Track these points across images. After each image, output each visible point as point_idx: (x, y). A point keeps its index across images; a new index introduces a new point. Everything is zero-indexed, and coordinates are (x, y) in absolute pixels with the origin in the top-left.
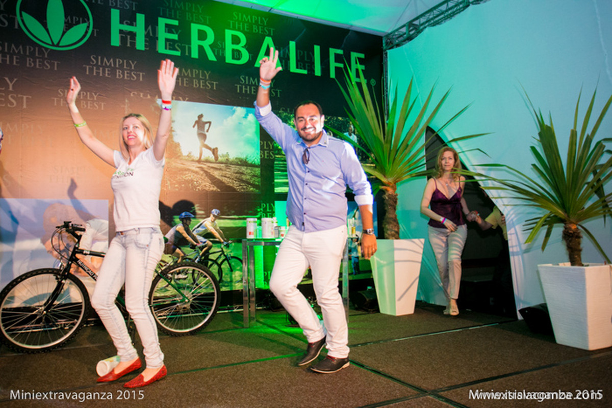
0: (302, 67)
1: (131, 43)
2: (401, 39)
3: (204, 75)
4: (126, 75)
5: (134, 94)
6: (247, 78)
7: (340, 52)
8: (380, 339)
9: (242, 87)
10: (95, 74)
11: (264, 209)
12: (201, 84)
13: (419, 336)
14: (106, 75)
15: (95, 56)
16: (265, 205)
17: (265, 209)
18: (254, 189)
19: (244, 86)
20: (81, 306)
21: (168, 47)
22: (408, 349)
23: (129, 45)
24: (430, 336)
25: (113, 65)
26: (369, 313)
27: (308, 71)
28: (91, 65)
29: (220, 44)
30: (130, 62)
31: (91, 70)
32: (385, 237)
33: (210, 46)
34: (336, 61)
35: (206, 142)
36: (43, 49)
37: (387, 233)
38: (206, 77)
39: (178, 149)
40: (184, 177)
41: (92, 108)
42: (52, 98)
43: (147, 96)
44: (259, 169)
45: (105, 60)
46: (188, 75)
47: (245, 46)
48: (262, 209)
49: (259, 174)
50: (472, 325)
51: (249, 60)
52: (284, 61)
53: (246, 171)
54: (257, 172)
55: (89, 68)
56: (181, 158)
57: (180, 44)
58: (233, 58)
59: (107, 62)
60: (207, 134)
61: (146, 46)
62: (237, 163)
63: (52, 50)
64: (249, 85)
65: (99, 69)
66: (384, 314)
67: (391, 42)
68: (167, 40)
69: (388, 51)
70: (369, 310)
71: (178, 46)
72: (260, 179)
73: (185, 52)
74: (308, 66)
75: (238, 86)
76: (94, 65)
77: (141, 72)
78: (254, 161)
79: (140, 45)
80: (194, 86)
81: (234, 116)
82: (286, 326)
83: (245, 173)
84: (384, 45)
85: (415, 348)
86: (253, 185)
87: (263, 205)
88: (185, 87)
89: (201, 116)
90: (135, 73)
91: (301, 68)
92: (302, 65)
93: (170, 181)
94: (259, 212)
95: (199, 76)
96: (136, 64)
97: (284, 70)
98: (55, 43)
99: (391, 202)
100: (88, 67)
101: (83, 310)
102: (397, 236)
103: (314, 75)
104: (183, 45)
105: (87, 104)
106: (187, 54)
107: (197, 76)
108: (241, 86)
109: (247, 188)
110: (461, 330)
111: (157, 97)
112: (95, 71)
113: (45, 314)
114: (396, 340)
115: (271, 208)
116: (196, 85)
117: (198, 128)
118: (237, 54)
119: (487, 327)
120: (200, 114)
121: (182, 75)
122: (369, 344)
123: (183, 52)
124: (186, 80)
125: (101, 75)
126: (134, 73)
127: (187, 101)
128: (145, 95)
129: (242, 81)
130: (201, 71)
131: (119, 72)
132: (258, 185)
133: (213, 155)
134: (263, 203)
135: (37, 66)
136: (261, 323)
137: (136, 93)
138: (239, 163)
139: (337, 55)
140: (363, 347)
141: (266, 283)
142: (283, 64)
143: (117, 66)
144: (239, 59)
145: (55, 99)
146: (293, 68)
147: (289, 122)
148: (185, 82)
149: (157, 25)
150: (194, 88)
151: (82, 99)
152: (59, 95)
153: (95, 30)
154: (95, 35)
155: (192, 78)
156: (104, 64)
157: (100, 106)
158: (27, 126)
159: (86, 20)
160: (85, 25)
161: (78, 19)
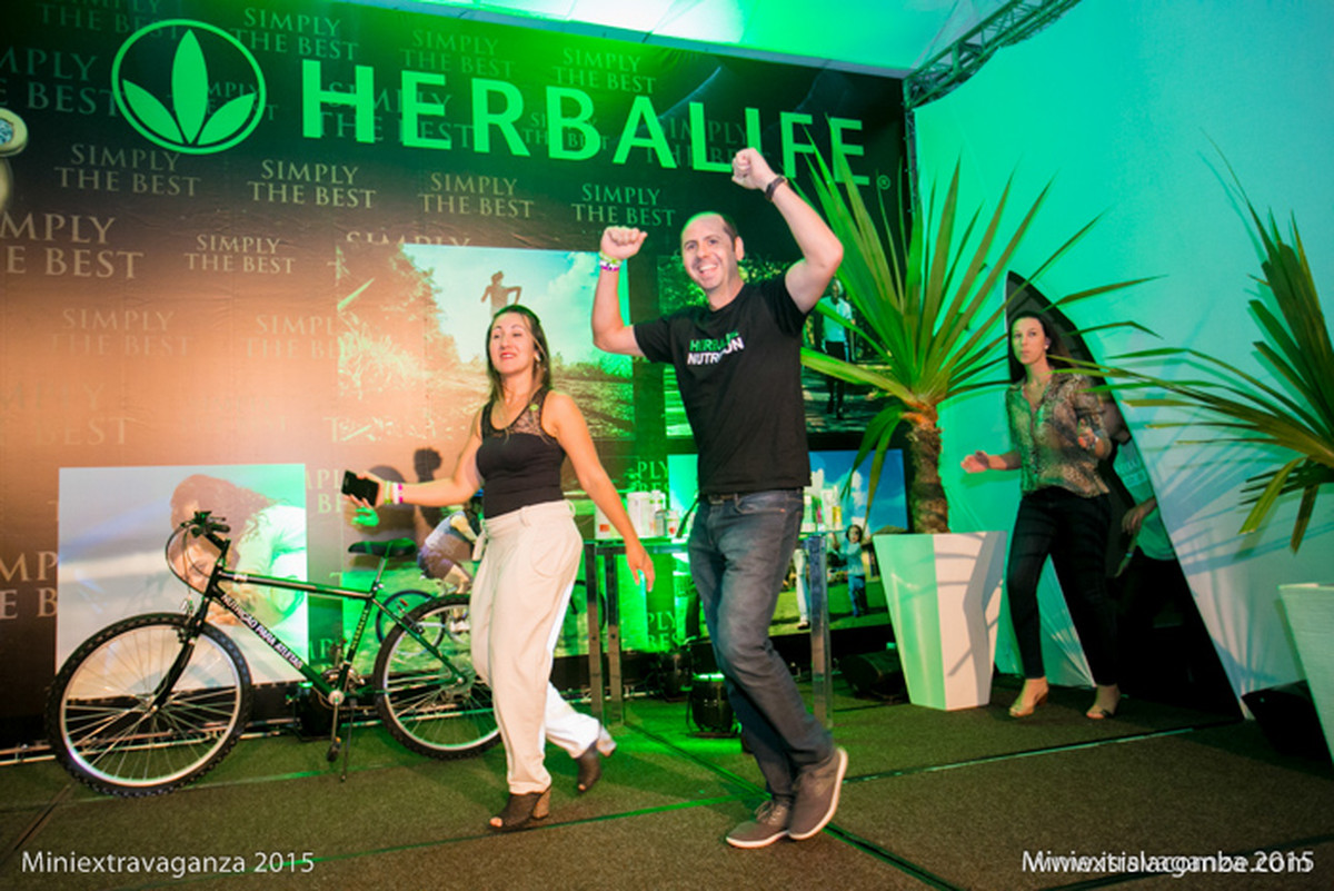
0: (719, 157)
1: (345, 128)
2: (945, 80)
3: (503, 187)
4: (336, 196)
5: (353, 236)
6: (597, 188)
7: (807, 119)
8: (895, 767)
9: (587, 208)
10: (271, 199)
11: (643, 474)
12: (498, 207)
13: (991, 760)
14: (296, 200)
15: (271, 162)
16: (645, 466)
17: (646, 474)
18: (621, 431)
19: (590, 207)
20: (234, 694)
21: (424, 132)
22: (959, 791)
23: (340, 134)
24: (1019, 759)
25: (308, 178)
26: (885, 703)
28: (263, 180)
29: (535, 119)
30: (345, 169)
31: (264, 192)
32: (916, 528)
33: (516, 124)
34: (797, 140)
36: (166, 154)
37: (918, 519)
38: (507, 192)
39: (450, 349)
40: (465, 410)
41: (266, 272)
42: (186, 254)
43: (381, 239)
44: (631, 386)
45: (292, 167)
46: (468, 188)
47: (591, 119)
48: (639, 475)
49: (631, 397)
50: (1125, 734)
51: (601, 150)
52: (678, 147)
53: (602, 392)
54: (626, 393)
55: (260, 187)
56: (457, 368)
57: (449, 125)
58: (566, 147)
59: (296, 173)
61: (377, 133)
62: (581, 374)
63: (183, 155)
64: (601, 203)
65: (281, 189)
66: (920, 708)
67: (922, 91)
68: (421, 118)
69: (917, 111)
70: (885, 697)
71: (445, 128)
72: (632, 408)
73: (460, 141)
75: (578, 207)
76: (272, 180)
77: (368, 189)
78: (617, 369)
79: (365, 132)
80: (483, 212)
81: (571, 272)
82: (688, 735)
83: (599, 395)
84: (906, 98)
85: (974, 790)
86: (619, 423)
87: (642, 466)
88: (463, 215)
89: (498, 277)
90: (355, 190)
91: (717, 161)
92: (719, 151)
93: (434, 418)
94: (632, 481)
95: (492, 190)
96: (356, 173)
97: (678, 166)
98: (190, 141)
99: (926, 448)
100: (256, 185)
101: (238, 703)
102: (941, 524)
104: (456, 125)
105: (256, 263)
106: (465, 145)
107: (489, 189)
109: (604, 429)
110: (1097, 744)
111: (403, 239)
112: (271, 192)
113: (157, 712)
114: (935, 769)
115: (659, 471)
116: (486, 210)
117: (494, 302)
118: (573, 139)
119: (1162, 738)
120: (496, 272)
121: (456, 189)
122: (867, 779)
123: (456, 142)
124: (465, 201)
125: (284, 200)
126: (353, 193)
127: (469, 244)
128: (377, 238)
129: (587, 197)
130: (495, 180)
131: (322, 191)
132: (630, 422)
134: (642, 460)
135: (155, 190)
136: (634, 728)
137: (358, 234)
138: (585, 374)
139: (797, 127)
140: (852, 786)
141: (653, 638)
142: (678, 153)
143: (318, 179)
144: (578, 148)
145: (192, 256)
146: (700, 162)
148: (462, 205)
149: (400, 87)
150: (483, 217)
151: (245, 254)
152: (199, 249)
153: (271, 107)
154: (271, 117)
155: (477, 196)
156: (290, 178)
157: (283, 266)
158: (136, 316)
159: (252, 87)
160: (251, 98)
161: (234, 87)
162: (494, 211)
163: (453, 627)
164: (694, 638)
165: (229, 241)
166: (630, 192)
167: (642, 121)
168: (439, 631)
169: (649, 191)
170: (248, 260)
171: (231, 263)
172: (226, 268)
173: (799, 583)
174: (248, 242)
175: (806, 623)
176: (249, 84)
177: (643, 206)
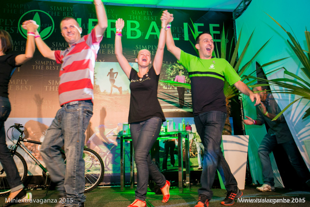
6: (140, 46)
7: (202, 25)
25: (63, 46)
27: (180, 38)
28: (53, 47)
35: (115, 84)
39: (98, 89)
40: (101, 104)
41: (52, 69)
42: (32, 65)
45: (60, 44)
46: (105, 47)
47: (139, 28)
51: (141, 36)
56: (99, 93)
58: (132, 36)
60: (115, 79)
69: (236, 20)
74: (180, 35)
75: (135, 51)
76: (54, 47)
80: (108, 53)
84: (233, 17)
88: (103, 54)
89: (112, 70)
91: (175, 37)
92: (176, 35)
95: (111, 47)
103: (184, 40)
105: (49, 67)
108: (136, 51)
116: (109, 52)
117: (110, 76)
118: (134, 33)
120: (111, 68)
124: (104, 50)
127: (104, 61)
129: (137, 48)
130: (112, 45)
133: (119, 91)
144: (135, 36)
145: (34, 66)
147: (168, 70)
148: (103, 51)
149: (88, 23)
150: (108, 54)
151: (47, 65)
152: (35, 64)
153: (55, 29)
154: (55, 32)
155: (107, 49)
156: (59, 46)
157: (56, 68)
158: (19, 81)
159: (51, 25)
160: (51, 27)
161: (47, 25)
162: (111, 52)
163: (95, 163)
164: (165, 170)
165: (43, 62)
166: (149, 47)
167: (153, 28)
168: (91, 164)
169: (155, 46)
170: (47, 67)
171: (43, 67)
172: (42, 69)
173: (198, 155)
174: (48, 62)
175: (200, 168)
176: (51, 24)
177: (153, 50)
